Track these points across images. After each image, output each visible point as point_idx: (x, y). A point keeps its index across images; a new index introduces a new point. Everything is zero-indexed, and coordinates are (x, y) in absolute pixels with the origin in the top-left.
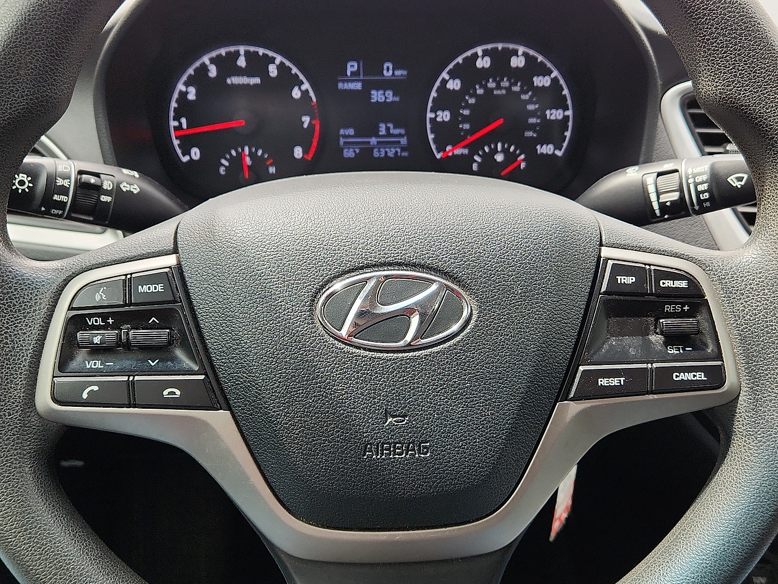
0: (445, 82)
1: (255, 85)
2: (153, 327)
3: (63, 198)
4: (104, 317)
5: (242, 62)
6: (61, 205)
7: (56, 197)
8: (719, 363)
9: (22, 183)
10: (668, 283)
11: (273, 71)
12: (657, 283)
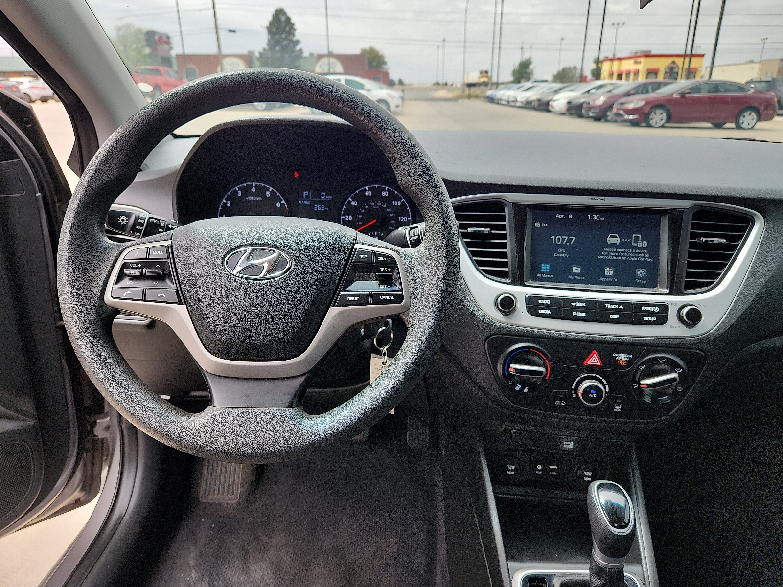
0: (350, 202)
1: (259, 200)
2: (158, 268)
3: (141, 228)
4: (137, 264)
5: (254, 190)
6: (140, 231)
7: (137, 227)
8: (401, 293)
9: (123, 220)
10: (381, 259)
11: (268, 193)
12: (377, 258)
